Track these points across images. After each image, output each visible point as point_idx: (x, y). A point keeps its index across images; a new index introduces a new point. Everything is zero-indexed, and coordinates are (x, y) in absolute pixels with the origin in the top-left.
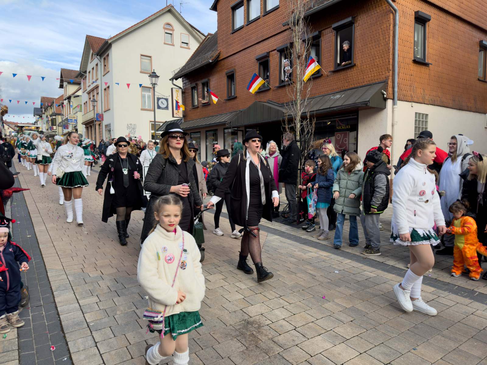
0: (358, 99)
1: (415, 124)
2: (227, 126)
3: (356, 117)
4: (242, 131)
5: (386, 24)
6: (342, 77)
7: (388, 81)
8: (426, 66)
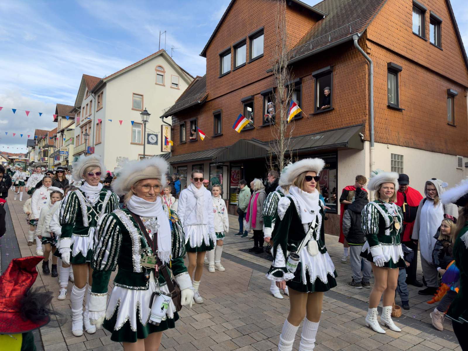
0: (337, 140)
1: (392, 164)
2: (213, 161)
3: (335, 156)
4: (227, 166)
5: (362, 73)
6: (322, 120)
7: (365, 124)
8: (399, 111)
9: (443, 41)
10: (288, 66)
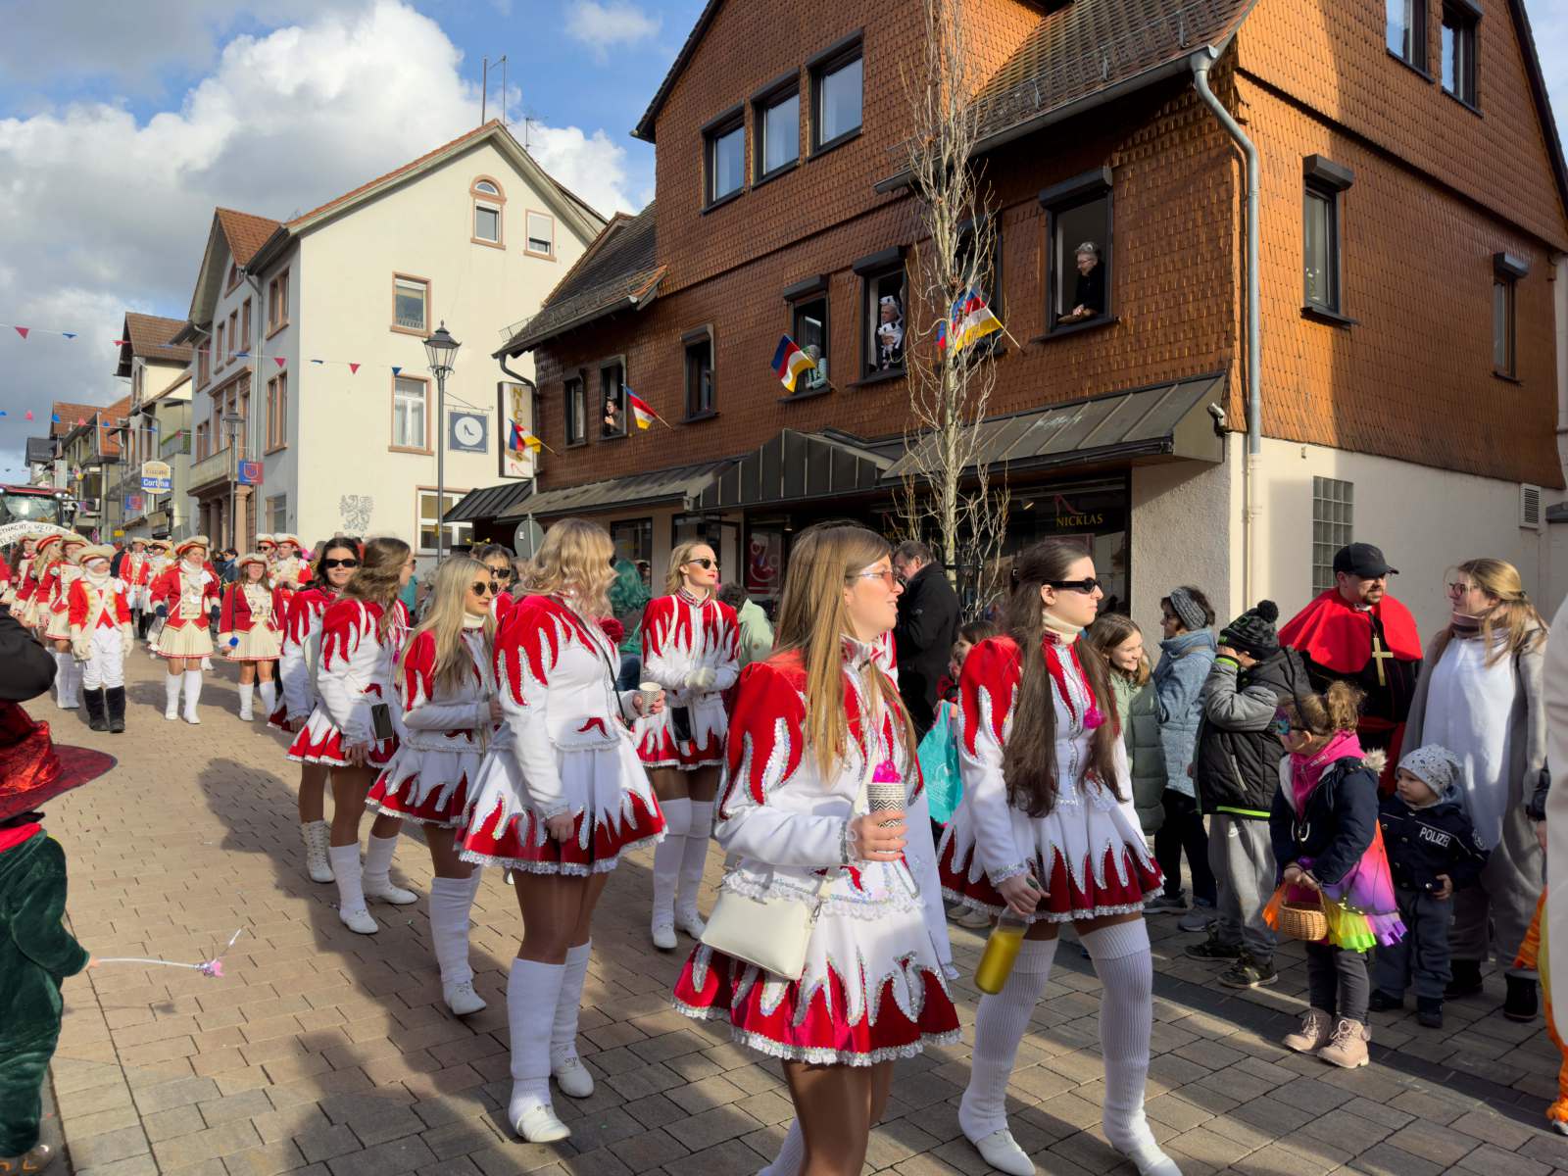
1: (1316, 515)
2: (687, 507)
3: (1122, 487)
4: (736, 525)
5: (1218, 194)
6: (1074, 359)
7: (1228, 374)
8: (1341, 328)
9: (1483, 85)
10: (971, 159)
